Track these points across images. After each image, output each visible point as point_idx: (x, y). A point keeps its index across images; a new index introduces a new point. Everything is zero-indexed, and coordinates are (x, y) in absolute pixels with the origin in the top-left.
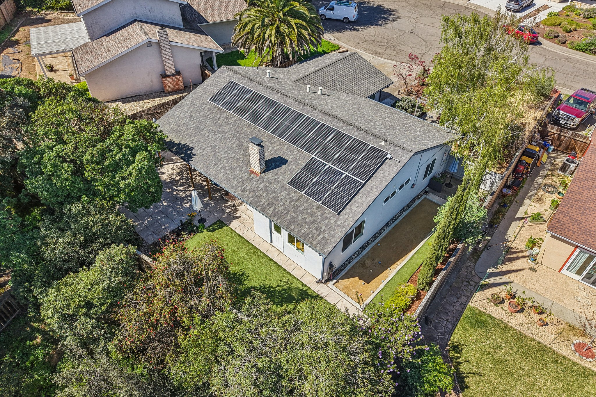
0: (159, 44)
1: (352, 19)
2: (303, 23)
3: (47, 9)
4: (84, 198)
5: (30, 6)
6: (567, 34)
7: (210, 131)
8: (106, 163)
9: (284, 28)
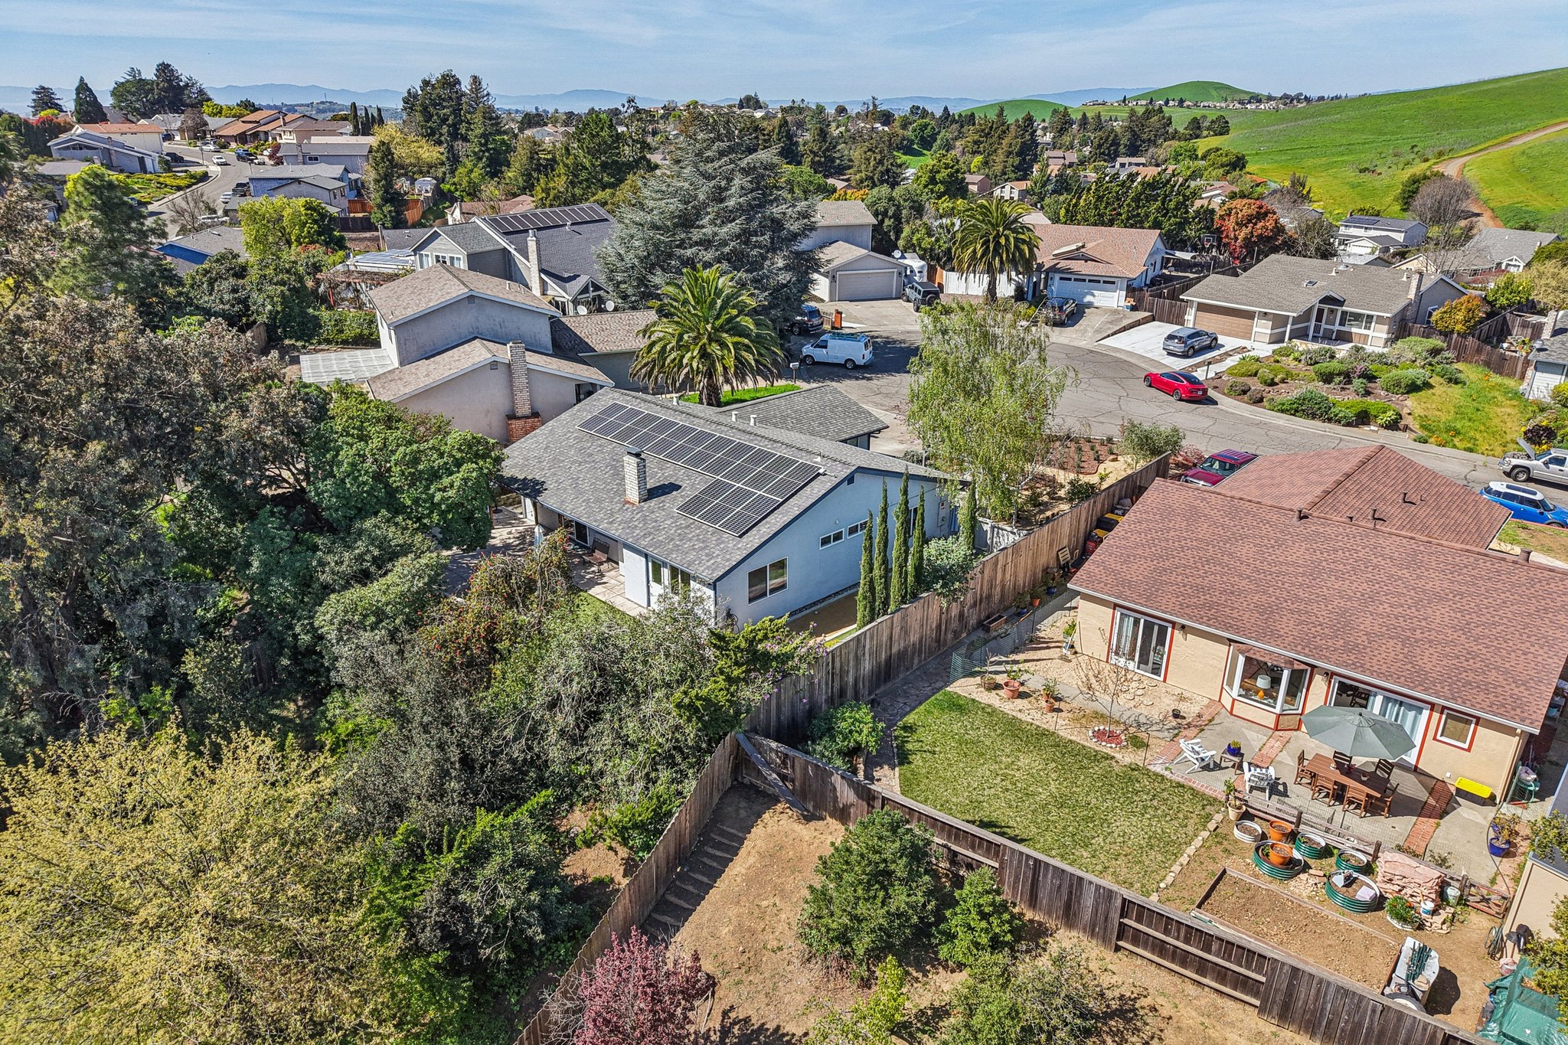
0: (509, 365)
1: (861, 362)
2: (746, 341)
3: (320, 343)
4: (384, 512)
5: (291, 338)
6: (1268, 389)
7: (575, 462)
8: (421, 467)
9: (715, 349)
